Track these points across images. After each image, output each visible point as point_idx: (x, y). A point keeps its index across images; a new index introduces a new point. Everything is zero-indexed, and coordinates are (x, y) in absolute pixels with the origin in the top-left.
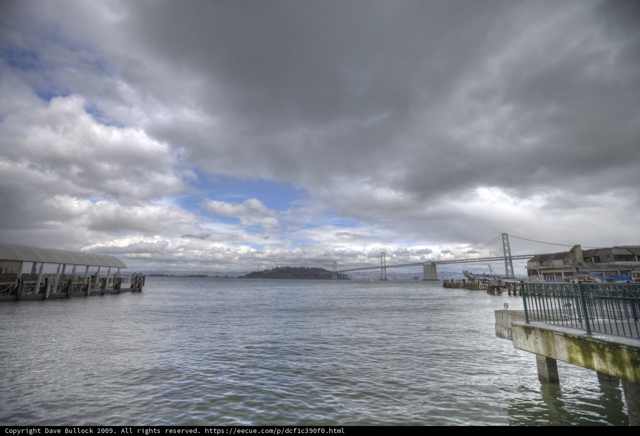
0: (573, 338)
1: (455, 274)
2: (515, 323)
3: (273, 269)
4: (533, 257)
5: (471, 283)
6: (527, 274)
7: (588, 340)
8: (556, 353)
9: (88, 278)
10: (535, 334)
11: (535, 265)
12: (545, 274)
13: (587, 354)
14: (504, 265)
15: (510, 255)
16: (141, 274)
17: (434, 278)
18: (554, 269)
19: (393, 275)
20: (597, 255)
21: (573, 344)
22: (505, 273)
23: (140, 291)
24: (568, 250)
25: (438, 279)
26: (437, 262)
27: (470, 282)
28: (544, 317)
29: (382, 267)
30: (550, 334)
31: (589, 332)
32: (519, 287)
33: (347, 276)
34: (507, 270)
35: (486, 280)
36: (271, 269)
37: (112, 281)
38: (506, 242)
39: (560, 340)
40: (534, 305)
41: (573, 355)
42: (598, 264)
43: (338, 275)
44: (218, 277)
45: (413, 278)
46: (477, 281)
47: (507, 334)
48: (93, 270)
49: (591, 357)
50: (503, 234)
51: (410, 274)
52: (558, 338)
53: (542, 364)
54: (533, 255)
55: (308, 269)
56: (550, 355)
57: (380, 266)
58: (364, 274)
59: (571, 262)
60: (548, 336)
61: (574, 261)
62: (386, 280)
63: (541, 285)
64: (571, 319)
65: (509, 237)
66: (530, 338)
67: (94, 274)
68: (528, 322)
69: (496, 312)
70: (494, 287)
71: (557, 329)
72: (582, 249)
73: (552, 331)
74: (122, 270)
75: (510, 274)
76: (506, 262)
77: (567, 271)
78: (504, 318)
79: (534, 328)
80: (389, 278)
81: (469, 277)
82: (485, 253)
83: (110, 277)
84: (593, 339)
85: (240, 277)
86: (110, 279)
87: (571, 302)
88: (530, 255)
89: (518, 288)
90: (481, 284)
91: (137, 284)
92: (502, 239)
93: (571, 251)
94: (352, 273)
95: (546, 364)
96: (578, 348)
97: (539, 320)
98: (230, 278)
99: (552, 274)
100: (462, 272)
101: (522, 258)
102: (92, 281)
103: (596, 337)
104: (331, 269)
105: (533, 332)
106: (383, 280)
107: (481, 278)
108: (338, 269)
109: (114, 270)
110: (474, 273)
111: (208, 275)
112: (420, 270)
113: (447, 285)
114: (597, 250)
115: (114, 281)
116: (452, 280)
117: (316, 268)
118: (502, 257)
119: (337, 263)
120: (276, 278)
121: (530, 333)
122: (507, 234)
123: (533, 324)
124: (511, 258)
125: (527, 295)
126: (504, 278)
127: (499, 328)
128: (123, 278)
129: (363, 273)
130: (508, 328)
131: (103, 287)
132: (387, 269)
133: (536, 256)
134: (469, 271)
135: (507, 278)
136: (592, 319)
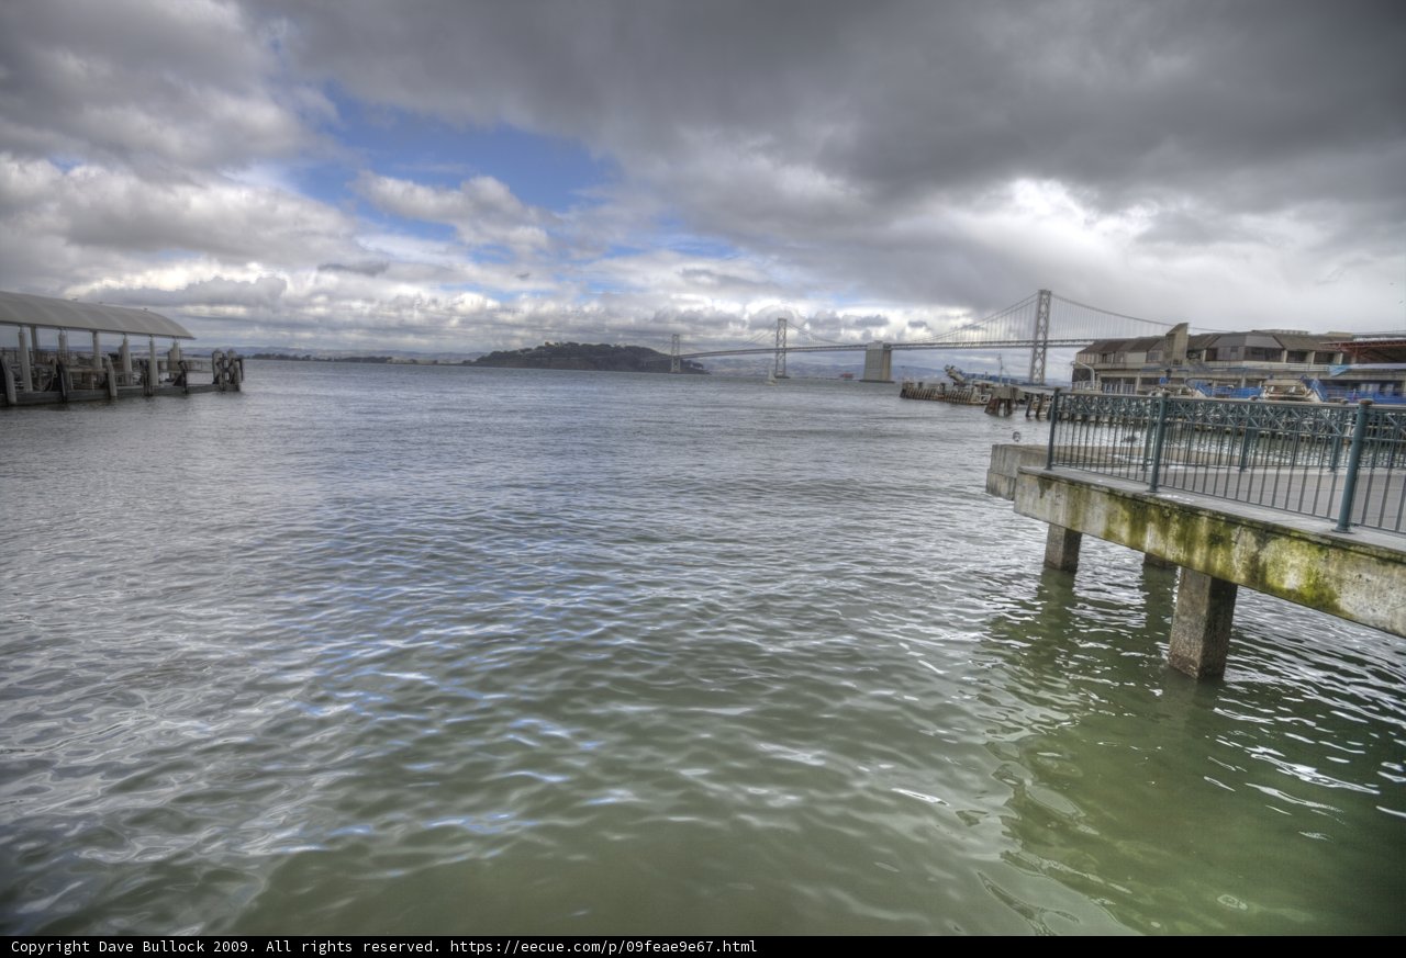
0: (1124, 497)
1: (928, 371)
2: (1025, 468)
3: (540, 348)
4: (1088, 343)
5: (956, 392)
6: (1070, 379)
7: (1148, 500)
8: (1085, 522)
9: (104, 360)
10: (1058, 489)
11: (1091, 361)
12: (1104, 380)
13: (1138, 526)
14: (1030, 358)
15: (1045, 338)
16: (231, 351)
17: (884, 379)
18: (1124, 370)
19: (800, 368)
20: (1213, 346)
21: (1120, 508)
22: (1027, 374)
23: (237, 389)
24: (1161, 332)
25: (892, 379)
26: (895, 345)
27: (956, 389)
28: (1081, 460)
29: (777, 351)
30: (1085, 490)
31: (1154, 487)
32: (1050, 402)
33: (702, 366)
34: (1033, 367)
35: (988, 386)
36: (534, 347)
37: (165, 366)
38: (1043, 308)
39: (1098, 499)
40: (1068, 436)
41: (1114, 527)
42: (1211, 364)
43: (682, 362)
44: (414, 362)
45: (842, 376)
46: (971, 387)
47: (1007, 489)
48: (109, 342)
49: (1144, 529)
50: (1042, 292)
51: (836, 368)
52: (1096, 497)
53: (1057, 542)
54: (1092, 341)
55: (618, 349)
56: (1074, 525)
57: (775, 347)
58: (739, 363)
59: (1161, 357)
60: (1079, 493)
61: (1167, 355)
62: (784, 377)
63: (1092, 397)
64: (1130, 464)
65: (1053, 299)
66: (1046, 496)
67: (117, 351)
68: (1049, 467)
69: (995, 447)
70: (1001, 401)
71: (1100, 481)
72: (1190, 332)
73: (1088, 485)
74: (183, 344)
75: (1037, 376)
76: (1034, 352)
77: (1149, 375)
78: (1007, 460)
79: (1057, 479)
80: (792, 374)
81: (954, 378)
82: (998, 329)
83: (157, 358)
84: (1158, 499)
85: (466, 363)
86: (159, 363)
87: (1138, 434)
88: (1085, 341)
89: (1047, 405)
90: (975, 394)
91: (228, 375)
92: (1035, 305)
93: (1168, 335)
94: (715, 360)
95: (1062, 542)
96: (1126, 514)
97: (1070, 465)
98: (442, 365)
99: (1119, 379)
100: (942, 368)
101: (1069, 346)
102: (116, 367)
103: (1163, 496)
104: (668, 352)
105: (1054, 486)
106: (782, 378)
107: (980, 382)
108: (682, 352)
109: (163, 344)
110: (966, 371)
111: (390, 358)
112: (857, 360)
113: (908, 393)
114: (1218, 336)
115: (169, 368)
116: (920, 384)
117: (635, 348)
118: (1028, 342)
119: (681, 339)
120: (548, 367)
121: (1049, 487)
122: (1049, 293)
123: (1060, 471)
124: (1045, 345)
125: (1061, 420)
126: (1025, 384)
127: (994, 478)
128: (190, 362)
129: (736, 361)
130: (1011, 479)
131: (146, 380)
132: (788, 355)
133: (1097, 342)
134: (958, 367)
135: (1030, 384)
136: (1167, 466)
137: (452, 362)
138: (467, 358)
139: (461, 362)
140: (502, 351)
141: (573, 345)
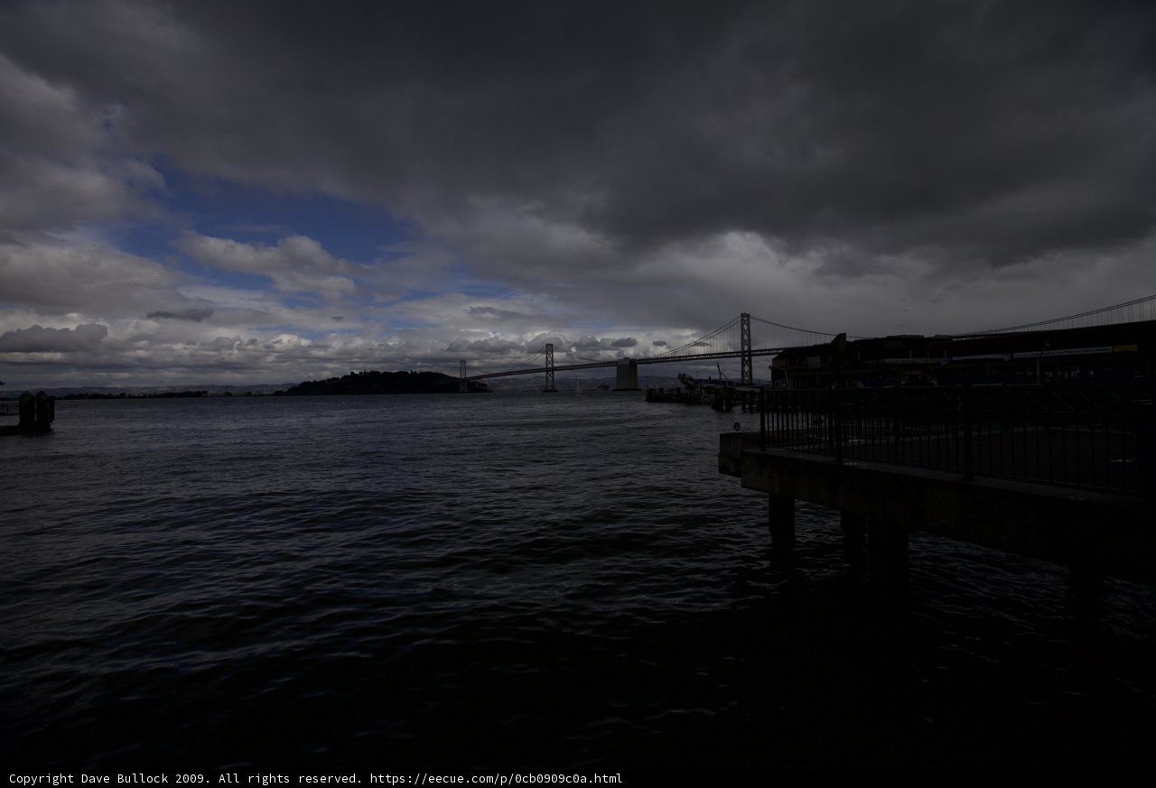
2: (746, 450)
4: (780, 351)
8: (795, 489)
10: (772, 466)
14: (740, 365)
15: (749, 348)
19: (566, 383)
22: (740, 377)
24: (829, 340)
25: (639, 387)
27: (688, 391)
29: (547, 370)
31: (840, 457)
33: (486, 385)
35: (711, 388)
38: (745, 327)
40: (774, 423)
42: (865, 362)
43: (469, 384)
44: (229, 395)
45: (599, 387)
47: (734, 468)
50: (743, 315)
51: (595, 381)
54: (781, 349)
57: (544, 366)
59: (830, 359)
62: (554, 390)
65: (751, 320)
66: (764, 472)
68: (763, 448)
69: (722, 436)
72: (848, 339)
73: (793, 460)
75: (747, 378)
76: (743, 360)
77: (824, 373)
78: (732, 444)
81: (686, 383)
82: (718, 345)
85: (278, 393)
87: (823, 417)
88: (777, 350)
90: (703, 395)
92: (740, 323)
93: (832, 342)
97: (778, 446)
98: (255, 395)
100: (676, 376)
101: (767, 354)
103: (846, 464)
104: (455, 374)
106: (550, 391)
107: (705, 385)
108: (469, 375)
111: (205, 392)
112: (612, 373)
113: (654, 397)
116: (661, 390)
117: (429, 373)
119: (467, 364)
121: (765, 464)
122: (748, 315)
123: (772, 451)
124: (750, 354)
126: (738, 385)
127: (724, 460)
129: (513, 379)
130: (736, 460)
132: (555, 373)
133: (785, 350)
134: (689, 374)
135: (742, 384)
136: (847, 440)
137: (265, 393)
138: (279, 389)
139: (273, 392)
140: (312, 381)
141: (374, 374)
